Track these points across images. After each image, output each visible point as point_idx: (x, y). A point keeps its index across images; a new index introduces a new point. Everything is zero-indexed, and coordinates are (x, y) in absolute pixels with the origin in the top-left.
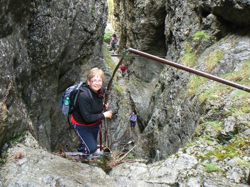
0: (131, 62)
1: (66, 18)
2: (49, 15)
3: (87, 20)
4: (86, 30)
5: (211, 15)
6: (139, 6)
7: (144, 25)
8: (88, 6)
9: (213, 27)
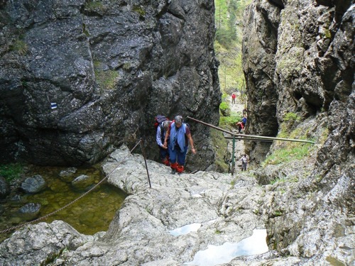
0: (253, 148)
1: (167, 102)
2: (157, 101)
3: (190, 102)
4: (189, 110)
5: (302, 98)
6: (261, 87)
7: (265, 107)
8: (191, 91)
9: (303, 109)
